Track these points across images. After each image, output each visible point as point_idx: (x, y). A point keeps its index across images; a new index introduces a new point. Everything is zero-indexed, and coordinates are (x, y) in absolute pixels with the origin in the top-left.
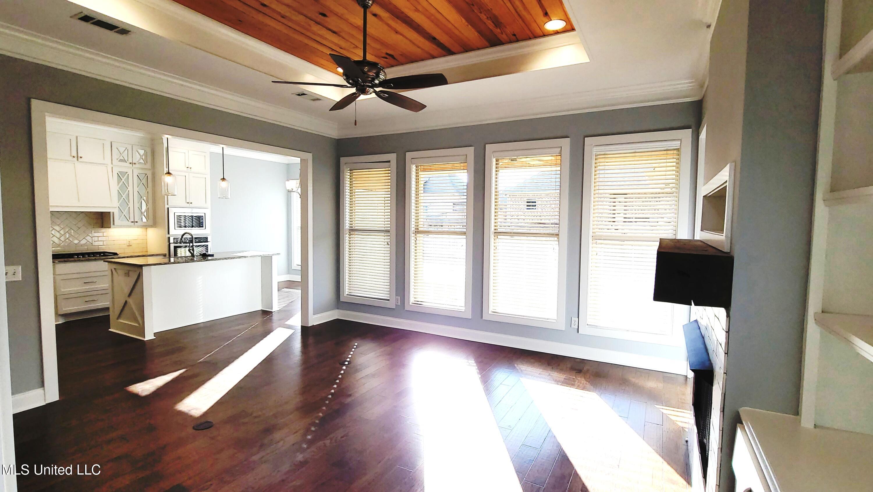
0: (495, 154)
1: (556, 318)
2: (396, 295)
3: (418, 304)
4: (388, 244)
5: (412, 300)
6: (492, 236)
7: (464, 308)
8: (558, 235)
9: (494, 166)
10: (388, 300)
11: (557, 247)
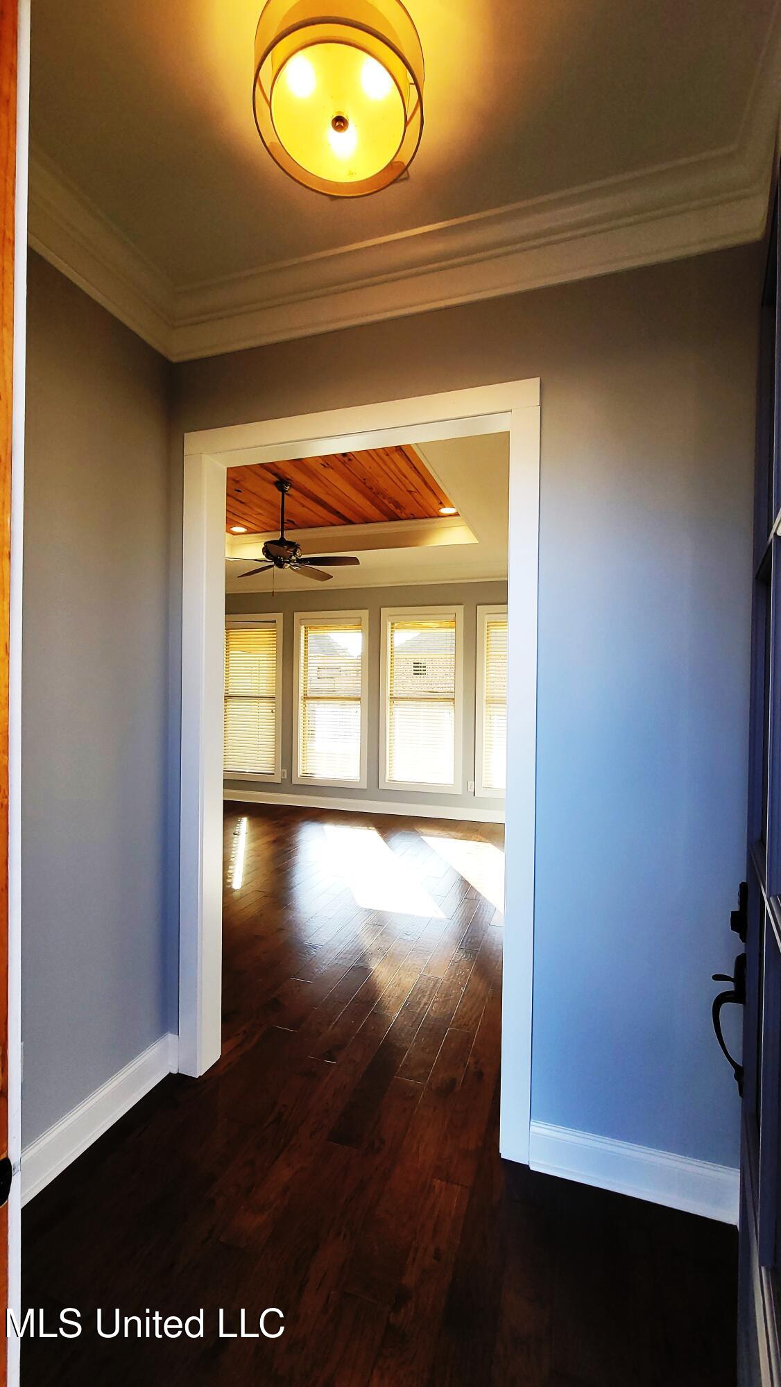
0: (391, 618)
1: (453, 783)
2: (282, 768)
3: (305, 776)
4: (272, 712)
5: (300, 773)
6: (388, 701)
7: (359, 778)
8: (453, 699)
9: (389, 630)
10: (273, 774)
11: (453, 714)
